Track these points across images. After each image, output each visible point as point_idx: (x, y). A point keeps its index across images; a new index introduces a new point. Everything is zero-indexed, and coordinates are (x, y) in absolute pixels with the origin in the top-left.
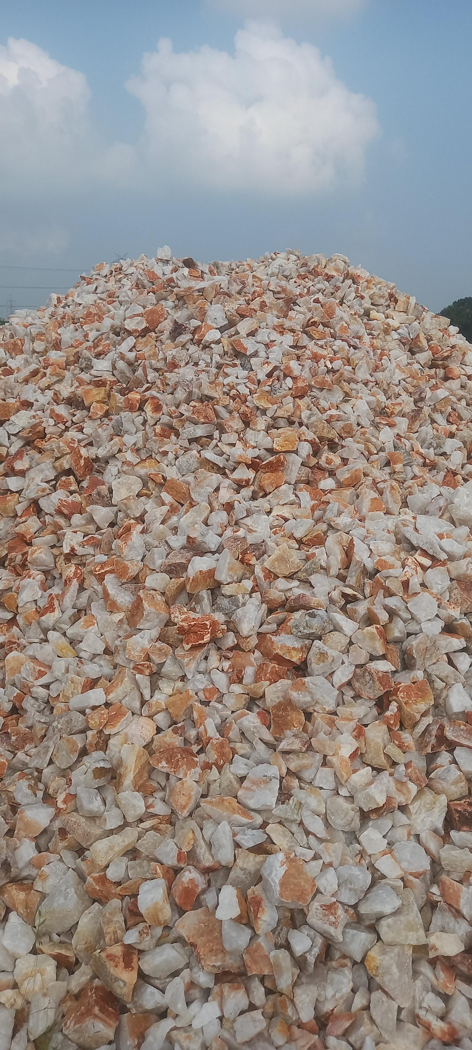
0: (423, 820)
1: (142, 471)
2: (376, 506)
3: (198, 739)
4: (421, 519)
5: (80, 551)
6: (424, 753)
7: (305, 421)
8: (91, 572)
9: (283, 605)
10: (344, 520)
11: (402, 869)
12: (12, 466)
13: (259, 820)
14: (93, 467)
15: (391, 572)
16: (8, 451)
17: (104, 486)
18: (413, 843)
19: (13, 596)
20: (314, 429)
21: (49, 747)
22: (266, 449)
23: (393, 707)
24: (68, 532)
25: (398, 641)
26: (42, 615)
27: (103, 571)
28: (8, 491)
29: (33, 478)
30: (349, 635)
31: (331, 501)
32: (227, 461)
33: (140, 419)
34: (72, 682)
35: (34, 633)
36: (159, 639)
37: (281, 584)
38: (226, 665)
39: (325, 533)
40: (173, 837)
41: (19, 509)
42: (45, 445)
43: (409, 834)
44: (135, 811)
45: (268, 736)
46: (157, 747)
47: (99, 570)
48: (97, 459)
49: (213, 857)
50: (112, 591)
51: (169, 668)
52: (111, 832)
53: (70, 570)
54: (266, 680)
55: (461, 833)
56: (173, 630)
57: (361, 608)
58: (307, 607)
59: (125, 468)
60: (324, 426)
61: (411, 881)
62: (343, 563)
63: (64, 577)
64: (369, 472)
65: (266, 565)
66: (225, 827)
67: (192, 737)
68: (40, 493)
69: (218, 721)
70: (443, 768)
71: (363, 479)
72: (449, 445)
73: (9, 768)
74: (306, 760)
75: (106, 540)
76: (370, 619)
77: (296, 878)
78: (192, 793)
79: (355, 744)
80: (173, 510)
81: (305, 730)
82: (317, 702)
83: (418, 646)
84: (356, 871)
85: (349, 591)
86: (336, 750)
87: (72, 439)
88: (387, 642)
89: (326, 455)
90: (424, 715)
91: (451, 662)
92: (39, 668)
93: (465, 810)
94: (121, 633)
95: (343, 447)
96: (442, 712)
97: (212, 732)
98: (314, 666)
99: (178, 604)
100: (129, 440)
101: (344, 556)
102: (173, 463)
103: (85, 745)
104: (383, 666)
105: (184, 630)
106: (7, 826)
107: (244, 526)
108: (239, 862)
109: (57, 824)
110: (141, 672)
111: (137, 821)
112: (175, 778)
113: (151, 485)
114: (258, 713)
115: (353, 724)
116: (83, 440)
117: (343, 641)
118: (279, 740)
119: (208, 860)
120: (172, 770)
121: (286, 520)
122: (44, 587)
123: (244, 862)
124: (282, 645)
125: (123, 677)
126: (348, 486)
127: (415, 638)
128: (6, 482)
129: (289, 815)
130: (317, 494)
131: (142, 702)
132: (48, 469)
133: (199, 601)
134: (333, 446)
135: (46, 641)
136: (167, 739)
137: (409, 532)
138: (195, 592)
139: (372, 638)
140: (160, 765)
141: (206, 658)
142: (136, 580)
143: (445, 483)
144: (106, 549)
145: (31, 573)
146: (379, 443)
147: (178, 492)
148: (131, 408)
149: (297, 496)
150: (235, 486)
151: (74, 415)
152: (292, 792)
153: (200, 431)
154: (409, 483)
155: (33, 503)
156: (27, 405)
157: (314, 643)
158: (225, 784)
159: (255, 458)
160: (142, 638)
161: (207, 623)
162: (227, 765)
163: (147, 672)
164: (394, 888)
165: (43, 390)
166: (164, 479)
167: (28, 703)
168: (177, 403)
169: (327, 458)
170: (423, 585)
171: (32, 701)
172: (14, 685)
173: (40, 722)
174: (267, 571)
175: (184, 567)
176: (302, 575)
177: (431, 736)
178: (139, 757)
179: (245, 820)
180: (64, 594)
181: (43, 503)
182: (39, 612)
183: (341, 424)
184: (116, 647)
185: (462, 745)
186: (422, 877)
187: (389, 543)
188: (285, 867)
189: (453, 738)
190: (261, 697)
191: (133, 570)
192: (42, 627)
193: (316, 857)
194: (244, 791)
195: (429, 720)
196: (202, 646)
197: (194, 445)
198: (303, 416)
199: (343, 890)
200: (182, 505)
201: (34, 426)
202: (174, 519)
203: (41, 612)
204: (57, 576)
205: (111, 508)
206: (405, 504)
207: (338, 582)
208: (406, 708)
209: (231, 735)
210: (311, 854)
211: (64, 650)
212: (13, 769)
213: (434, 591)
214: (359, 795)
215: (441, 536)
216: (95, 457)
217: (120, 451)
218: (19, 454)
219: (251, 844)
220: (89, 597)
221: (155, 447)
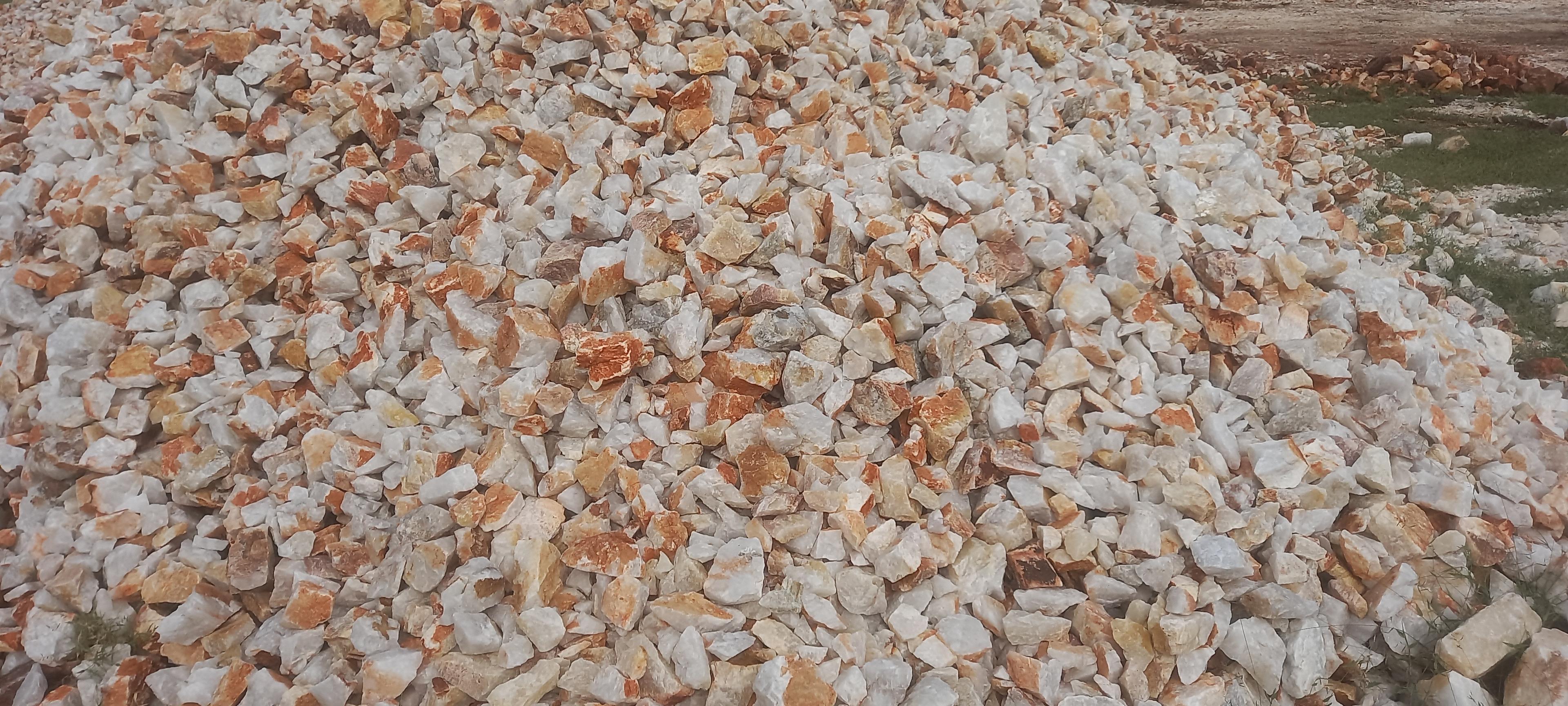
0: (974, 582)
1: (482, 124)
2: (856, 143)
3: (632, 518)
4: (926, 157)
5: (398, 260)
6: (966, 490)
7: (733, 24)
8: (423, 293)
9: (735, 307)
10: (812, 169)
11: (954, 653)
12: (261, 136)
13: (740, 618)
14: (399, 125)
15: (892, 238)
16: (248, 114)
17: (422, 155)
18: (964, 616)
19: (296, 344)
20: (749, 36)
21: (396, 564)
22: (677, 73)
23: (916, 432)
24: (375, 234)
25: (912, 339)
26: (352, 366)
27: (441, 287)
28: (260, 178)
29: (301, 153)
30: (840, 338)
31: (788, 144)
32: (618, 97)
33: (465, 43)
34: (419, 462)
35: (343, 398)
36: (549, 379)
37: (730, 275)
38: (660, 405)
39: (786, 193)
40: (614, 662)
41: (285, 205)
42: (313, 98)
43: (957, 605)
44: (550, 634)
45: (738, 498)
46: (570, 539)
47: (436, 287)
48: (403, 113)
49: (679, 681)
50: (461, 316)
51: (572, 420)
52: (516, 671)
53: (387, 293)
54: (724, 418)
55: (1029, 591)
56: (569, 364)
57: (854, 297)
58: (771, 305)
59: (453, 122)
60: (763, 30)
61: (968, 667)
62: (818, 234)
63: (379, 306)
64: (838, 95)
65: (704, 248)
66: (691, 634)
67: (623, 517)
68: (316, 176)
69: (660, 488)
70: (995, 508)
71: (832, 108)
72: (952, 48)
73: (337, 605)
74: (799, 524)
75: (440, 239)
76: (869, 311)
77: (805, 688)
78: (635, 595)
79: (868, 491)
80: (541, 182)
81: (791, 482)
82: (804, 441)
83: (942, 340)
84: (889, 665)
85: (833, 274)
86: (841, 503)
87: (356, 83)
88: (896, 342)
89: (771, 74)
90: (960, 437)
91: (989, 359)
92: (360, 448)
93: (1031, 560)
94: (487, 379)
95: (795, 61)
96: (984, 432)
97: (652, 504)
98: (795, 388)
99: (571, 324)
100: (453, 76)
101: (819, 223)
102: (530, 107)
103: (455, 552)
104: (895, 376)
105: (588, 360)
106: (348, 689)
107: (659, 194)
108: (719, 681)
109: (429, 674)
110: (528, 432)
111: (555, 649)
112: (605, 578)
113: (499, 146)
114: (718, 468)
115: (861, 464)
116: (375, 83)
117: (832, 347)
118: (754, 501)
119: (672, 685)
120: (600, 566)
121: (723, 180)
122: (347, 324)
123: (725, 680)
124: (742, 364)
125: (501, 443)
126: (812, 119)
127: (937, 331)
128: (254, 164)
129: (785, 604)
130: (765, 135)
131: (535, 477)
132: (324, 136)
133: (604, 315)
134: (780, 62)
135: (365, 406)
136: (584, 525)
137: (911, 179)
138: (597, 303)
139: (875, 338)
140: (579, 563)
141: (628, 399)
142: (497, 295)
143: (951, 104)
144: (441, 253)
145: (321, 305)
146: (849, 50)
147: (546, 153)
148: (447, 23)
149: (735, 142)
150: (637, 136)
151: (354, 46)
152: (785, 571)
153: (568, 52)
154: (900, 109)
155: (306, 193)
156: (270, 36)
157: (790, 356)
158: (683, 575)
159: (661, 88)
160: (522, 380)
161: (623, 344)
162: (681, 549)
163: (538, 430)
164: (945, 679)
165: (293, 10)
166: (520, 133)
167: (351, 505)
168: (524, 10)
169: (774, 80)
170: (939, 253)
171: (358, 500)
172: (323, 480)
173: (375, 529)
174: (706, 258)
175: (573, 267)
176: (759, 259)
177: (973, 465)
178: (544, 556)
179: (719, 621)
180: (382, 330)
181: (324, 192)
182: (345, 364)
183: (788, 26)
184: (482, 400)
185: (1017, 473)
186: (981, 659)
187: (883, 197)
188: (789, 675)
189: (1005, 465)
190: (720, 445)
191: (491, 281)
192: (356, 385)
193: (828, 657)
194: (713, 580)
195: (968, 443)
196: (619, 381)
197: (561, 77)
198: (728, 17)
199: (874, 693)
200: (555, 173)
201: (287, 70)
202: (546, 195)
203: (348, 363)
204: (367, 305)
205: (440, 189)
206: (898, 139)
207: (813, 263)
208: (934, 432)
209: (682, 504)
210: (822, 652)
211: (397, 417)
212: (342, 606)
213: (957, 259)
214: (882, 561)
215: (957, 180)
216: (399, 110)
217: (440, 96)
218: (270, 116)
219: (734, 652)
220: (426, 331)
221: (498, 84)
